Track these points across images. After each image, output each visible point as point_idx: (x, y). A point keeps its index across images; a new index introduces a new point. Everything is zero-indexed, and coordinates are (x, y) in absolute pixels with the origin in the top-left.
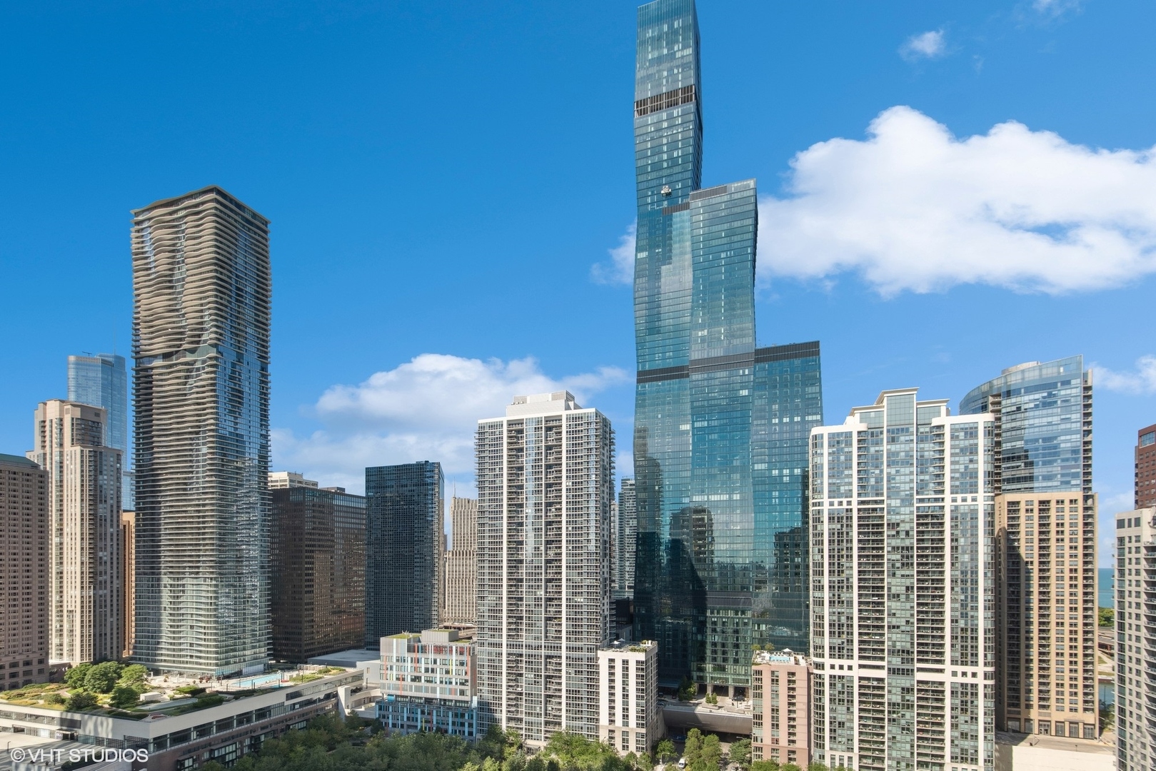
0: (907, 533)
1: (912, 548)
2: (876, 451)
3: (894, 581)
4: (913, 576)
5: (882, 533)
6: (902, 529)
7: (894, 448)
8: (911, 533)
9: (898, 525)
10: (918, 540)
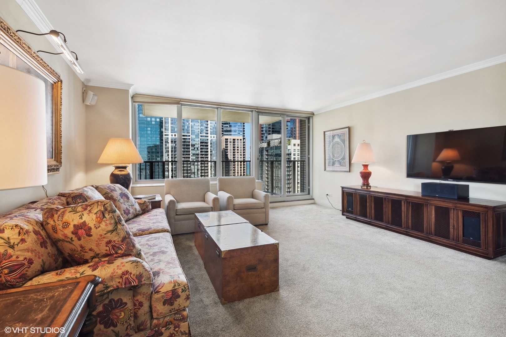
1: (199, 154)
5: (189, 148)
6: (196, 147)
8: (198, 149)
9: (195, 145)
10: (201, 151)
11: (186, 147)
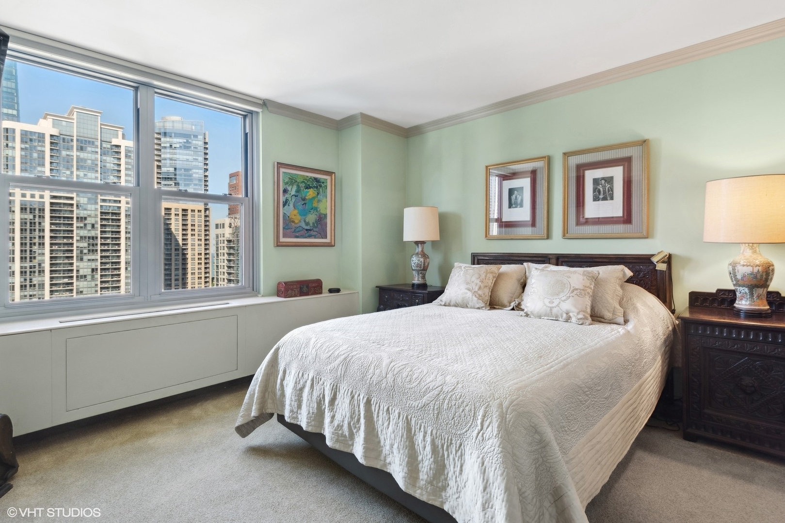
0: (93, 226)
1: (97, 238)
2: (67, 155)
3: (81, 264)
4: (97, 260)
5: (72, 224)
6: (89, 222)
7: (83, 155)
8: (96, 226)
9: (85, 218)
10: (101, 232)
11: (62, 222)
